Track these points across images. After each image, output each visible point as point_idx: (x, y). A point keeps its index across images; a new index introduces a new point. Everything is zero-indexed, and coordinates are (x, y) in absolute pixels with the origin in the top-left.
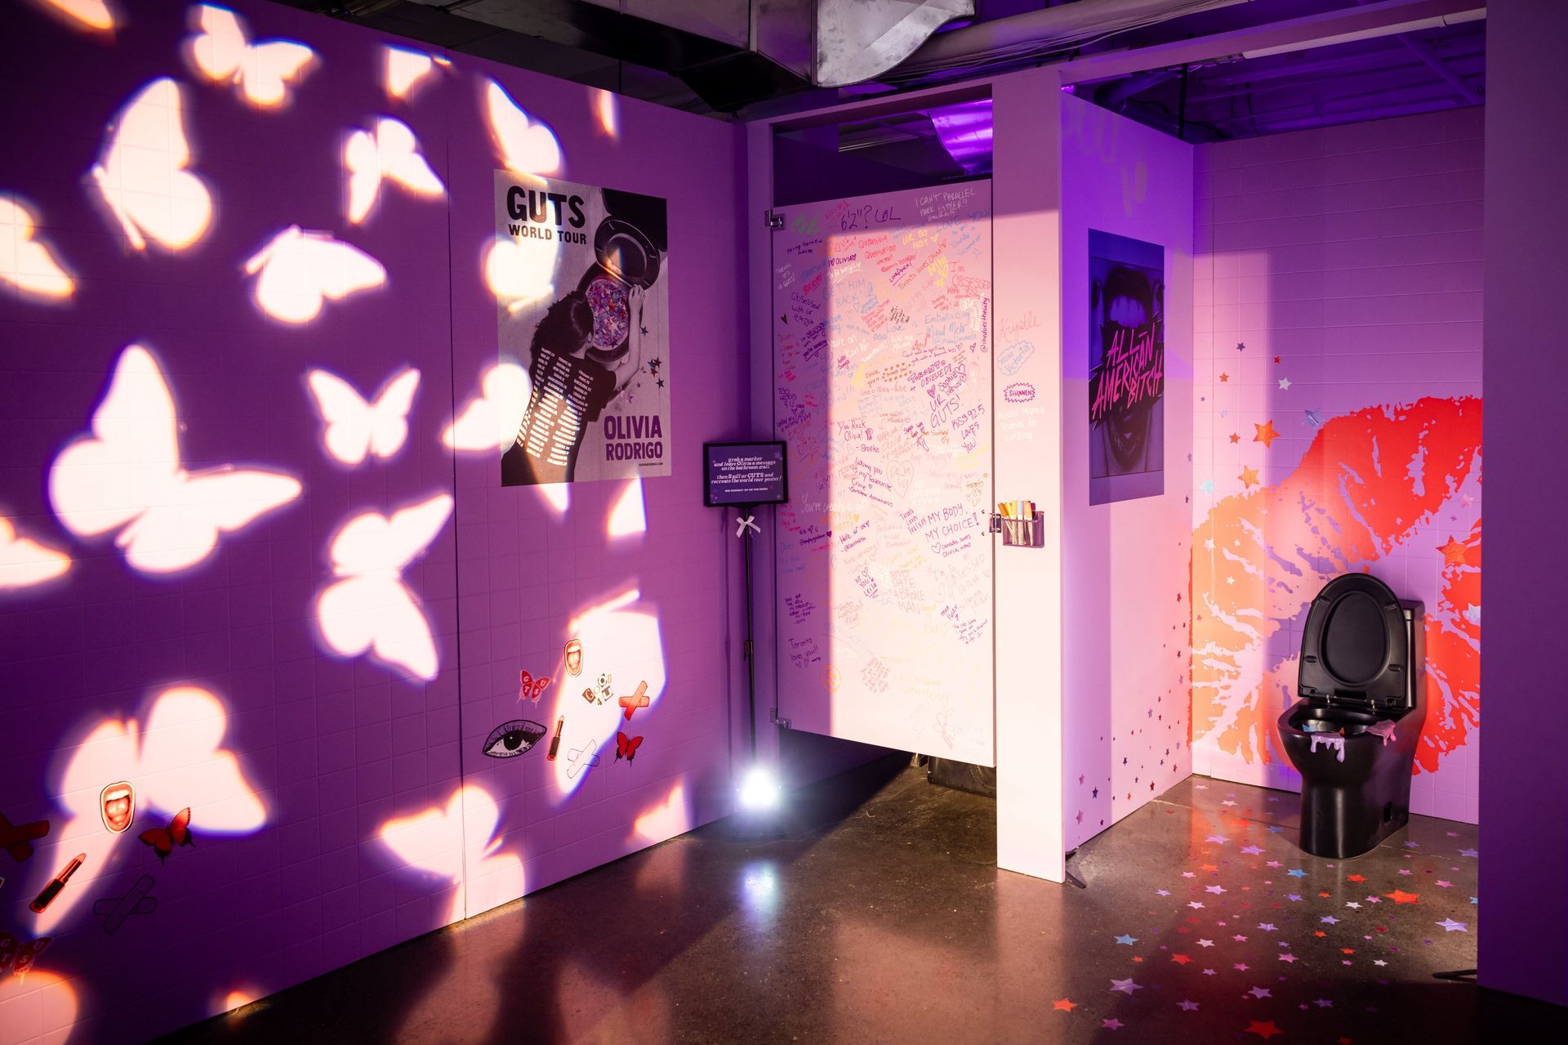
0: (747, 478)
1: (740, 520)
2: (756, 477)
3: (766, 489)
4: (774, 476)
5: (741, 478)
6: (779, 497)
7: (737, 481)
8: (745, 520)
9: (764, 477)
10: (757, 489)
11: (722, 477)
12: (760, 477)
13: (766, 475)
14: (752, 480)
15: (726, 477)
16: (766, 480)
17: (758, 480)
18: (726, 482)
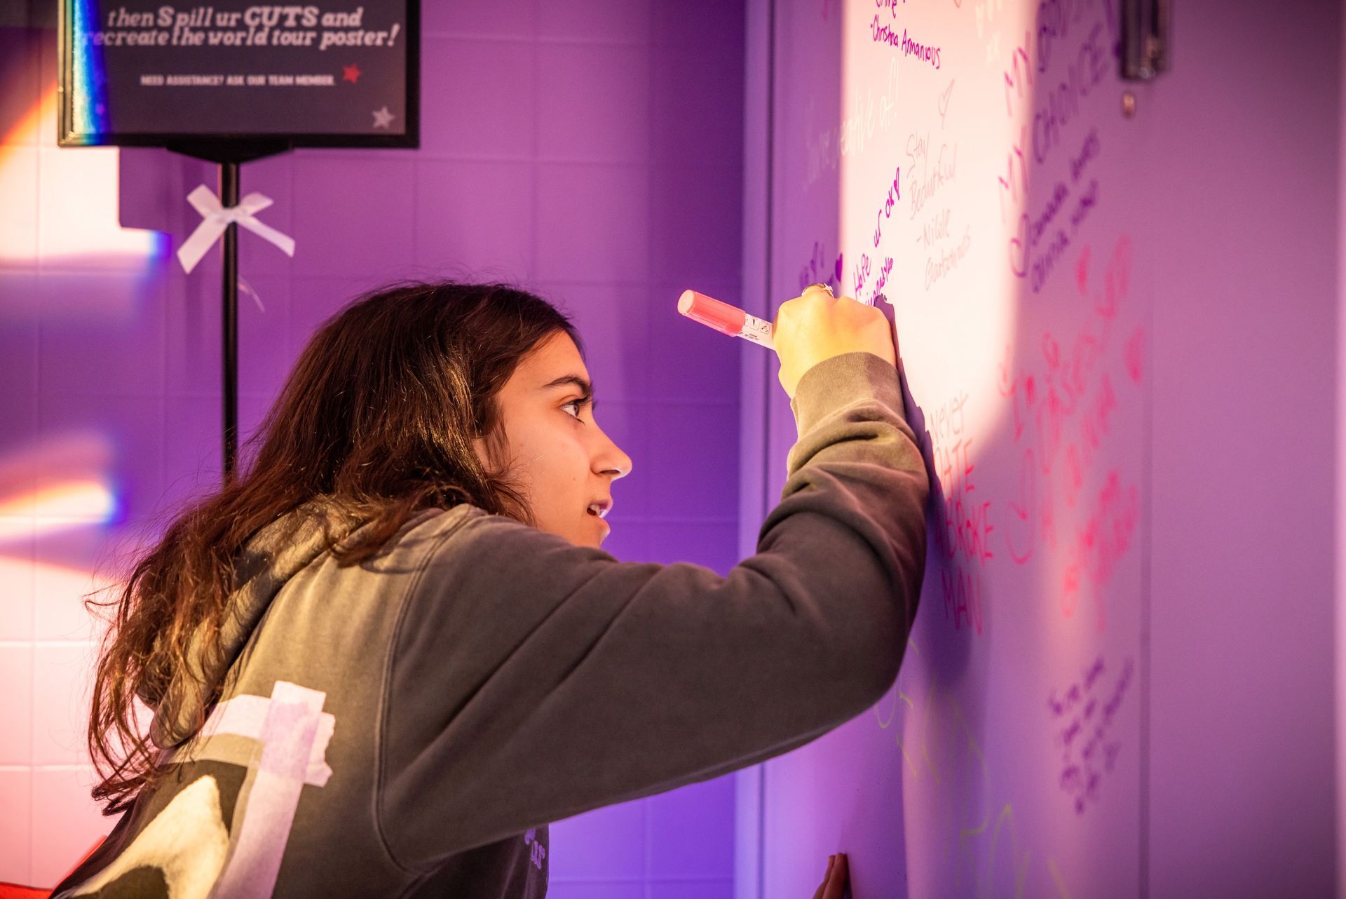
0: (241, 26)
1: (203, 199)
2: (281, 25)
3: (328, 80)
4: (367, 25)
5: (214, 28)
6: (383, 119)
7: (196, 39)
8: (229, 199)
9: (319, 29)
10: (287, 80)
11: (132, 20)
12: (299, 28)
13: (328, 19)
14: (261, 39)
15: (148, 18)
16: (328, 39)
17: (290, 39)
18: (145, 39)
